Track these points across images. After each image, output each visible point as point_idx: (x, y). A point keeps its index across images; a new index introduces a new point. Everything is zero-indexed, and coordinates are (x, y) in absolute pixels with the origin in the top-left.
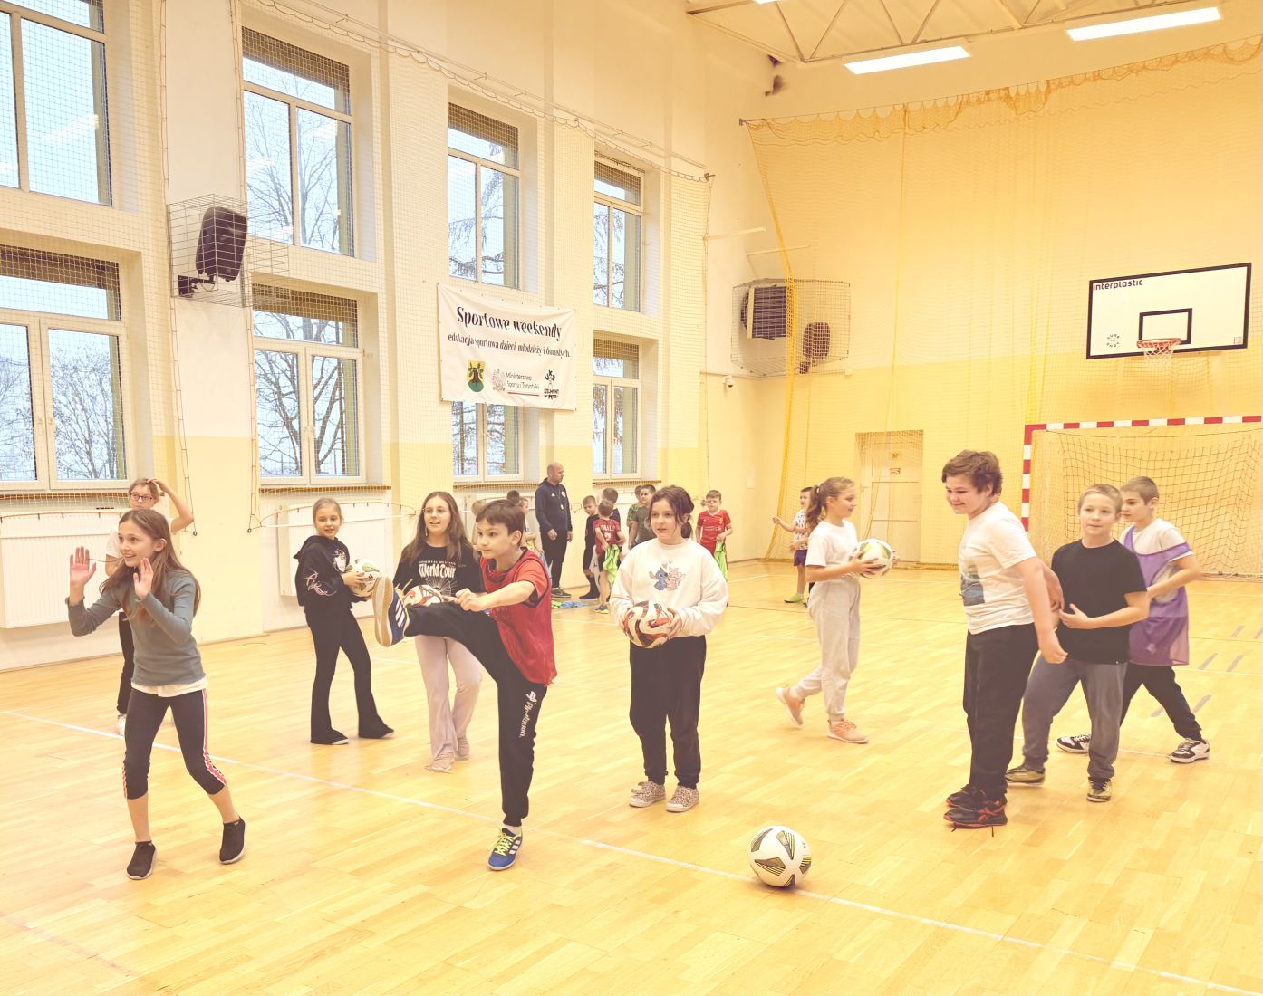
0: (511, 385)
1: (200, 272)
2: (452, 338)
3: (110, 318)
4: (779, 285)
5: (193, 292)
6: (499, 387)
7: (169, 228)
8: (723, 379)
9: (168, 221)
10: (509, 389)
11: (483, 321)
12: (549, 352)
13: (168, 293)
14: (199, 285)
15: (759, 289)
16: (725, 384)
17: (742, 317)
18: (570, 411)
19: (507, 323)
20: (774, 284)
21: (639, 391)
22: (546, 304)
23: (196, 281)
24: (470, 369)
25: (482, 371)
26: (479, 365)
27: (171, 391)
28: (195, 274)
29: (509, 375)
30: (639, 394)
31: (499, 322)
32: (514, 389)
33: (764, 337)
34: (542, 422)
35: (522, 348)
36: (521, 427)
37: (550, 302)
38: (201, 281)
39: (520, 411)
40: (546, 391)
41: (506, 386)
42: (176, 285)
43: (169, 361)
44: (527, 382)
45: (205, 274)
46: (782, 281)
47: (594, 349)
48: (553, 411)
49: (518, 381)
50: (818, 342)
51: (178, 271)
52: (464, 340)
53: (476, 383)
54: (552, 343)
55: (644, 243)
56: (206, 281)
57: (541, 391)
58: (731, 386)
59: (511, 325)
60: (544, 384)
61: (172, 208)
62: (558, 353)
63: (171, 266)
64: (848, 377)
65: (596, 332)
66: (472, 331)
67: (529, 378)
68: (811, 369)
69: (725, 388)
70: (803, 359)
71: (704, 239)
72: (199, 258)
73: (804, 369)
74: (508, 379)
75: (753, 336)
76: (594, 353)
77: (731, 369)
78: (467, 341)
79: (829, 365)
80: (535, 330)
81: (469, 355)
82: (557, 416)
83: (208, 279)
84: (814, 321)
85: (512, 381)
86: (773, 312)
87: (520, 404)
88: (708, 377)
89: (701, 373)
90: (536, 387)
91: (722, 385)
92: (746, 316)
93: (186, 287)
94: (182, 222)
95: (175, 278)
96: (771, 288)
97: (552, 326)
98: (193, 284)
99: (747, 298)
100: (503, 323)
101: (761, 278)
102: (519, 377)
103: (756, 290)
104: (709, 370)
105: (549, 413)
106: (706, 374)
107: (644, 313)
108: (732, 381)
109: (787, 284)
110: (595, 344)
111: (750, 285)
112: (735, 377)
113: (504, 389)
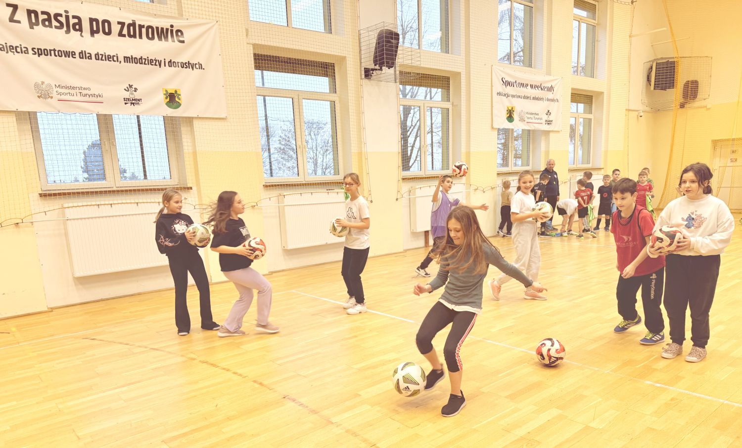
0: (528, 118)
1: (375, 65)
2: (499, 94)
3: (330, 92)
4: (670, 60)
5: (371, 75)
6: (522, 120)
7: (360, 43)
8: (637, 113)
9: (359, 39)
10: (527, 120)
11: (515, 84)
12: (548, 100)
13: (359, 77)
14: (374, 72)
15: (659, 63)
16: (638, 116)
17: (648, 79)
18: (558, 132)
19: (527, 85)
20: (667, 60)
21: (592, 120)
22: (547, 74)
23: (373, 70)
24: (507, 111)
25: (513, 111)
26: (512, 108)
27: (360, 128)
28: (373, 66)
29: (527, 113)
30: (593, 122)
31: (522, 85)
32: (530, 120)
33: (661, 89)
34: (543, 138)
35: (534, 98)
36: (531, 141)
37: (549, 73)
38: (376, 70)
39: (531, 132)
40: (546, 121)
41: (526, 119)
42: (363, 73)
43: (360, 113)
44: (536, 116)
45: (378, 66)
46: (673, 58)
47: (571, 98)
48: (550, 131)
49: (532, 116)
50: (691, 91)
51: (364, 65)
52: (505, 95)
53: (510, 118)
54: (550, 95)
55: (597, 41)
56: (379, 70)
57: (543, 121)
58: (641, 116)
59: (529, 86)
60: (545, 117)
61: (362, 32)
62: (553, 100)
63: (361, 63)
64: (708, 109)
65: (573, 89)
66: (509, 90)
67: (537, 114)
68: (687, 106)
69: (638, 118)
70: (682, 100)
71: (630, 37)
72: (375, 57)
73: (682, 106)
74: (527, 115)
75: (655, 89)
76: (571, 100)
77: (641, 107)
78: (506, 95)
79: (697, 103)
80: (541, 89)
81: (507, 103)
82: (551, 135)
83: (379, 68)
84: (690, 79)
85: (529, 116)
86: (666, 75)
87: (533, 128)
88: (630, 112)
89: (626, 110)
90: (541, 119)
91: (636, 116)
92: (651, 78)
93: (368, 73)
94: (367, 39)
95: (363, 69)
96: (666, 62)
97: (550, 86)
98: (371, 72)
99: (652, 68)
100: (525, 85)
101: (659, 57)
102: (532, 114)
103: (657, 64)
104: (630, 108)
105: (547, 133)
106: (628, 110)
107: (596, 78)
108: (642, 114)
109: (675, 60)
110: (572, 96)
111: (653, 61)
112: (643, 111)
113: (524, 121)
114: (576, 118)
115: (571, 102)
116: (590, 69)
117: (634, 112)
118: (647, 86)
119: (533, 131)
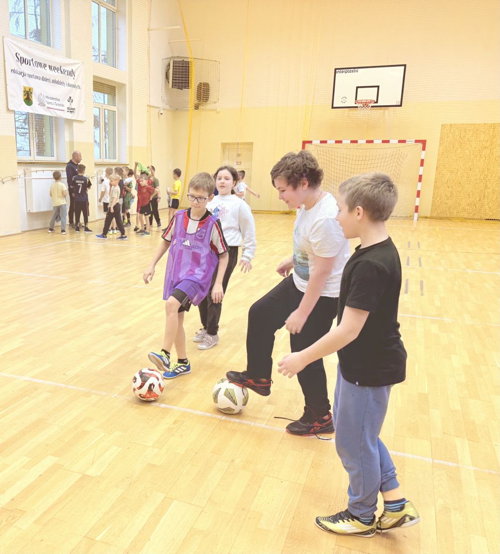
0: (49, 103)
2: (13, 71)
4: (185, 60)
6: (41, 104)
8: (158, 110)
10: (47, 105)
11: (31, 63)
12: (69, 85)
16: (158, 113)
17: (166, 76)
18: (82, 121)
19: (45, 66)
20: (183, 59)
21: (117, 112)
22: (67, 57)
24: (24, 92)
25: (31, 93)
26: (30, 90)
29: (47, 97)
30: (117, 114)
31: (40, 64)
32: (50, 106)
33: (178, 88)
34: (66, 127)
35: (54, 82)
36: (54, 129)
37: (69, 56)
39: (54, 120)
40: (68, 108)
41: (46, 104)
44: (57, 102)
46: (188, 58)
47: (94, 86)
48: (73, 120)
49: (53, 101)
50: (204, 93)
52: (20, 73)
53: (28, 101)
54: (71, 80)
55: (118, 28)
57: (65, 108)
58: (161, 114)
59: (48, 67)
60: (67, 104)
62: (74, 86)
64: (218, 113)
65: (95, 77)
66: (24, 68)
67: (58, 100)
68: (200, 107)
69: (159, 116)
70: (196, 102)
71: (148, 30)
73: (197, 107)
74: (47, 99)
75: (172, 87)
76: (94, 88)
77: (161, 105)
78: (22, 74)
79: (209, 106)
80: (61, 71)
81: (24, 83)
82: (75, 124)
84: (202, 81)
85: (49, 101)
87: (54, 115)
88: (151, 108)
89: (148, 106)
90: (63, 105)
91: (157, 114)
92: (169, 74)
96: (181, 61)
97: (70, 70)
99: (169, 65)
100: (43, 65)
101: (176, 55)
102: (53, 99)
103: (174, 61)
104: (151, 104)
105: (70, 122)
106: (149, 106)
107: (117, 68)
108: (162, 112)
109: (189, 60)
110: (94, 84)
111: (170, 58)
112: (163, 109)
113: (45, 105)
114: (99, 108)
115: (94, 90)
116: (111, 58)
117: (155, 109)
118: (166, 83)
119: (56, 118)
